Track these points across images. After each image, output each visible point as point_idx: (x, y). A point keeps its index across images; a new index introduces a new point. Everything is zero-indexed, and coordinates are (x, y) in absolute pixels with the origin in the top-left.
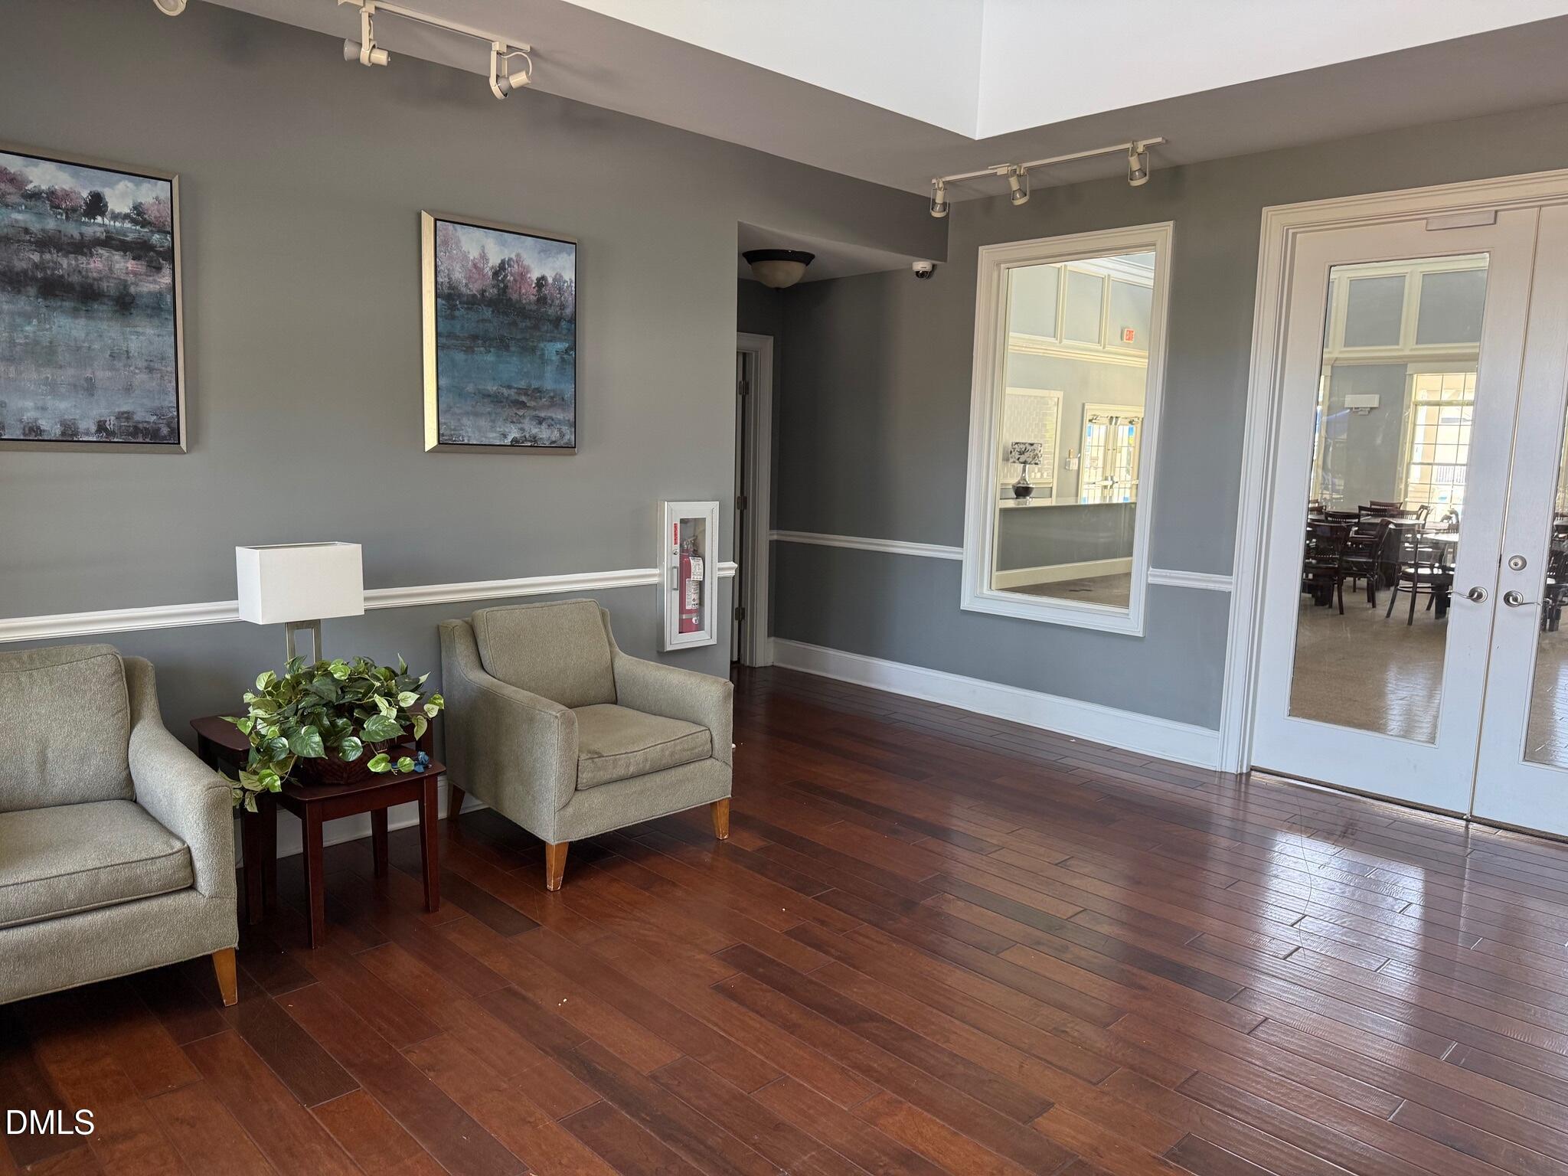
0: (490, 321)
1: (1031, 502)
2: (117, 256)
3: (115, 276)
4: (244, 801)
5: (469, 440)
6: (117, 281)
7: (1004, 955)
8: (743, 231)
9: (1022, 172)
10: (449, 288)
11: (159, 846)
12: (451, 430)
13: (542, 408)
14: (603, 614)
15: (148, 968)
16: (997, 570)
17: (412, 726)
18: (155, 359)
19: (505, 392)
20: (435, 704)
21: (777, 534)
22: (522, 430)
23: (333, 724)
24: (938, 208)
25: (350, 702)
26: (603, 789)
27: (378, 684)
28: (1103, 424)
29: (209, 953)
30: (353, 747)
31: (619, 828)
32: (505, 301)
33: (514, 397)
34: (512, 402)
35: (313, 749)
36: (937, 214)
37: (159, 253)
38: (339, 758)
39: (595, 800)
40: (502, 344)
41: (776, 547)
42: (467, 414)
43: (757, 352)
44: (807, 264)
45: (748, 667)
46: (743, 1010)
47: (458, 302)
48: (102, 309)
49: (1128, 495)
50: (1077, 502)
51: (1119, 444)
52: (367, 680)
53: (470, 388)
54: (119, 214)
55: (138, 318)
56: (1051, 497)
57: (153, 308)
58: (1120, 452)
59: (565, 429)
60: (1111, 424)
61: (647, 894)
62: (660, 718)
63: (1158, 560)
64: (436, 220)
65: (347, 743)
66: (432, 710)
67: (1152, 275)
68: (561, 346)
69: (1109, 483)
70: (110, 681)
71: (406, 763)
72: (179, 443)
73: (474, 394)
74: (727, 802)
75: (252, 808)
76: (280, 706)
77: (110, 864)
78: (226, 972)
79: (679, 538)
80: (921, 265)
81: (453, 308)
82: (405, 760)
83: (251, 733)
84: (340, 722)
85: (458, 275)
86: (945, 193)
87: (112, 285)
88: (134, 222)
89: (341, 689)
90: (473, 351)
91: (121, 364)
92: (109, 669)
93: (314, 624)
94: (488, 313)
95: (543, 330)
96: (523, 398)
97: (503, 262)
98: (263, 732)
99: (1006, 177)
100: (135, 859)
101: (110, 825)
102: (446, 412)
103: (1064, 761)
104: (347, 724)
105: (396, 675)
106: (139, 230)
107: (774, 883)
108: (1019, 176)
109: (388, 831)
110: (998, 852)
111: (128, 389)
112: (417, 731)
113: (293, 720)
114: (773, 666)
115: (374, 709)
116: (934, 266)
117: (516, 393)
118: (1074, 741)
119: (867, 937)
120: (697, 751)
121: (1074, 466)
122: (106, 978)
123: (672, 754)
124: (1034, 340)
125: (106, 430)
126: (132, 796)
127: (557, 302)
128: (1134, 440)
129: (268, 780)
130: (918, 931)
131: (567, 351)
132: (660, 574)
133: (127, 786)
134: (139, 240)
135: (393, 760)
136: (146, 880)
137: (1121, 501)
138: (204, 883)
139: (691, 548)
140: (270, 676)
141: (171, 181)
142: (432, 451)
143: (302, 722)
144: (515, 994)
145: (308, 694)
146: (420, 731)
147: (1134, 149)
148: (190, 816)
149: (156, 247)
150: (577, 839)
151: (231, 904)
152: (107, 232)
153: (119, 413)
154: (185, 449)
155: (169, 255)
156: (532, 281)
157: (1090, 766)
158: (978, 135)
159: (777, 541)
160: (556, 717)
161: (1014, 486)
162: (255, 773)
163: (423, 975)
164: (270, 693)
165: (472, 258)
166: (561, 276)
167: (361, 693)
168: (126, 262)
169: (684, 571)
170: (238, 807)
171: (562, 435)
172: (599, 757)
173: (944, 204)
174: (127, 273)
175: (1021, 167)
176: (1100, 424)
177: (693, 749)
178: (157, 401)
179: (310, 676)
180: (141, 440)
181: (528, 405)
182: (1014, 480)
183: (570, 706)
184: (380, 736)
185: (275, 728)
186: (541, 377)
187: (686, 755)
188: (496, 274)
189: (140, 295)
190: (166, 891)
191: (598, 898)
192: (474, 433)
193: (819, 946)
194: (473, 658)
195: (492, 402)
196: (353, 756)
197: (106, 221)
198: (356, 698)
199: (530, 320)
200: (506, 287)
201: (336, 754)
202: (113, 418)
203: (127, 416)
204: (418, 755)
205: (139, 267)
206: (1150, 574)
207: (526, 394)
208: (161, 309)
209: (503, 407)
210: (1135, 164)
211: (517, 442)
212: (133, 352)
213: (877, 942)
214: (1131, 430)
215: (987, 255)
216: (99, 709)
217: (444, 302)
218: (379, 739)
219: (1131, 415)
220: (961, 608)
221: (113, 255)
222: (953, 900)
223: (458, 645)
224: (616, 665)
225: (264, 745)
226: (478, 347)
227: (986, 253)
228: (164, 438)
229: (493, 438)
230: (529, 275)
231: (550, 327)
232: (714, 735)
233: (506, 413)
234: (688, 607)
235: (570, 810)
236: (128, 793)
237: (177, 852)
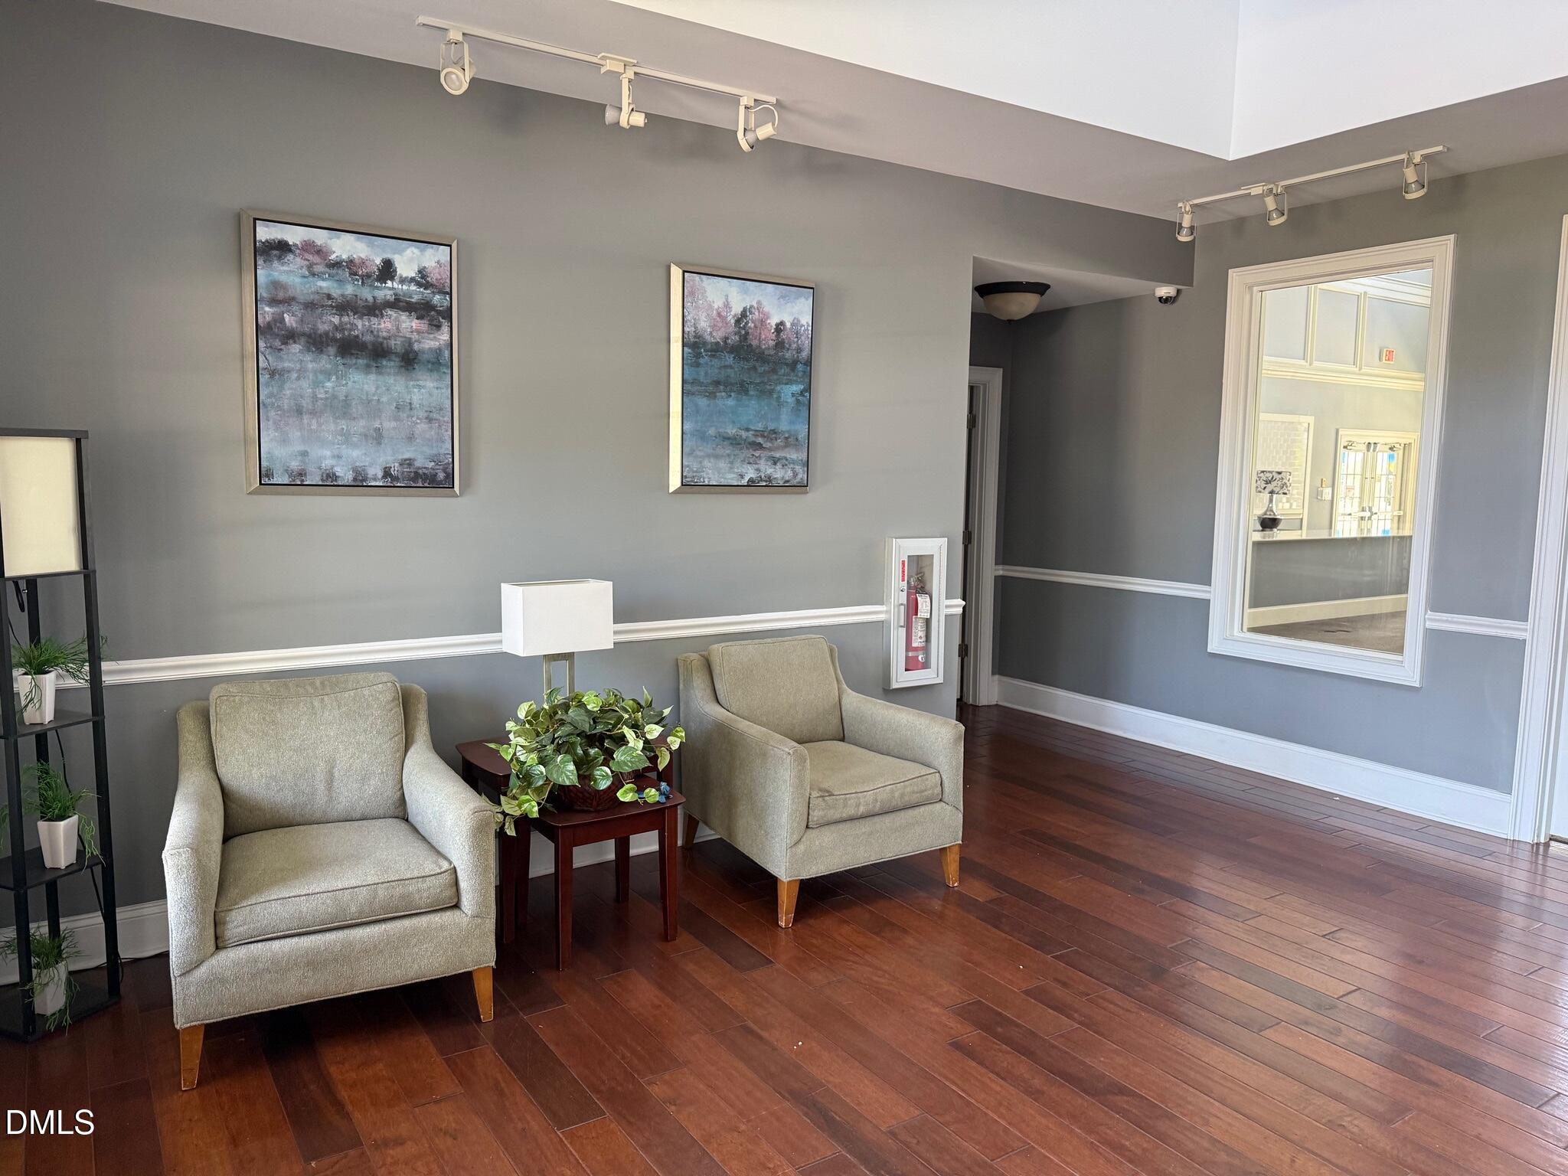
0: (731, 367)
1: (1278, 535)
2: (404, 317)
3: (401, 334)
4: (504, 824)
5: (709, 482)
6: (404, 339)
7: (1267, 1033)
8: (978, 264)
9: (1279, 191)
10: (695, 337)
11: (430, 866)
12: (694, 472)
13: (778, 448)
14: (831, 651)
15: (416, 981)
16: (1250, 607)
17: (656, 757)
18: (434, 410)
19: (744, 434)
20: (677, 736)
21: (1003, 570)
22: (758, 470)
23: (586, 753)
24: (1185, 232)
25: (601, 733)
26: (833, 828)
27: (626, 716)
28: (1360, 451)
29: (470, 969)
30: (603, 776)
31: (848, 868)
32: (746, 347)
33: (752, 439)
34: (750, 444)
35: (567, 777)
36: (1184, 238)
37: (439, 313)
38: (590, 786)
39: (824, 838)
40: (742, 389)
41: (1002, 583)
42: (708, 456)
43: (985, 385)
44: (1042, 294)
45: (971, 705)
46: (983, 1070)
47: (702, 350)
48: (390, 364)
49: (1388, 527)
50: (1330, 535)
51: (1379, 472)
52: (617, 711)
53: (712, 431)
54: (406, 278)
55: (420, 373)
56: (1301, 529)
57: (433, 363)
58: (1380, 481)
59: (798, 469)
60: (1368, 450)
61: (879, 939)
62: (888, 757)
63: (1438, 602)
64: (684, 272)
65: (598, 773)
66: (675, 743)
67: (1429, 293)
68: (796, 388)
69: (1367, 514)
70: (389, 707)
71: (652, 795)
72: (453, 487)
73: (716, 437)
74: (957, 848)
75: (511, 831)
76: (538, 734)
77: (386, 880)
78: (484, 988)
79: (906, 575)
80: (1165, 291)
81: (698, 356)
82: (650, 791)
83: (512, 760)
84: (592, 751)
85: (704, 324)
86: (1192, 218)
87: (399, 343)
88: (419, 284)
89: (593, 719)
90: (716, 396)
91: (405, 415)
92: (389, 696)
93: (568, 657)
94: (729, 359)
95: (780, 373)
96: (760, 440)
97: (745, 310)
98: (522, 758)
99: (1261, 196)
100: (409, 876)
101: (386, 842)
102: (690, 454)
103: (1326, 821)
104: (598, 754)
105: (641, 707)
106: (422, 292)
107: (1010, 938)
108: (1276, 195)
109: (631, 855)
110: (1256, 919)
111: (411, 438)
112: (661, 762)
113: (550, 748)
114: (997, 705)
115: (622, 740)
116: (1179, 291)
117: (754, 435)
118: (1338, 798)
119: (1111, 1002)
120: (926, 793)
121: (1327, 495)
122: (381, 988)
123: (902, 795)
124: (1281, 363)
125: (391, 475)
126: (405, 814)
127: (794, 346)
128: (1395, 466)
129: (526, 805)
130: (1169, 1000)
131: (802, 393)
132: (888, 610)
133: (400, 805)
134: (422, 301)
135: (640, 790)
136: (417, 896)
137: (1380, 535)
138: (467, 901)
139: (919, 585)
140: (531, 705)
141: (450, 246)
142: (676, 492)
143: (558, 750)
144: (752, 1032)
145: (564, 724)
146: (662, 764)
147: (1410, 160)
148: (457, 838)
149: (436, 307)
150: (808, 877)
151: (490, 924)
152: (396, 295)
153: (402, 460)
154: (458, 493)
155: (448, 314)
156: (771, 326)
157: (1359, 828)
158: (1232, 156)
159: (1003, 577)
160: (789, 753)
161: (1259, 518)
162: (514, 798)
163: (663, 1006)
164: (529, 722)
165: (716, 307)
166: (799, 321)
167: (611, 724)
168: (411, 322)
169: (912, 608)
170: (498, 830)
171: (795, 475)
172: (830, 796)
173: (1192, 228)
174: (412, 332)
175: (1277, 186)
176: (1356, 451)
177: (922, 791)
178: (435, 449)
179: (566, 707)
180: (421, 485)
181: (764, 446)
182: (1259, 511)
183: (800, 742)
184: (628, 766)
185: (534, 756)
186: (777, 419)
187: (915, 798)
188: (738, 321)
189: (423, 352)
190: (435, 908)
191: (830, 940)
192: (714, 474)
193: (1060, 1008)
194: (709, 691)
195: (731, 444)
196: (604, 785)
197: (395, 285)
198: (606, 729)
199: (768, 364)
200: (747, 333)
201: (587, 781)
202: (397, 465)
203: (408, 462)
204: (660, 785)
205: (422, 325)
206: (1429, 619)
207: (763, 436)
208: (440, 364)
209: (741, 449)
210: (1410, 175)
211: (753, 482)
212: (416, 404)
213: (1123, 1009)
214: (1391, 457)
215: (1237, 278)
216: (378, 733)
217: (690, 350)
218: (627, 769)
219: (1391, 441)
220: (1209, 651)
221: (401, 315)
222: (1208, 969)
223: (695, 678)
224: (844, 702)
225: (524, 772)
226: (720, 392)
227: (1236, 275)
228: (440, 482)
229: (731, 479)
230: (769, 321)
231: (788, 370)
232: (944, 777)
233: (744, 455)
234: (915, 645)
235: (801, 847)
236: (401, 812)
237: (445, 872)
